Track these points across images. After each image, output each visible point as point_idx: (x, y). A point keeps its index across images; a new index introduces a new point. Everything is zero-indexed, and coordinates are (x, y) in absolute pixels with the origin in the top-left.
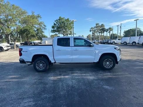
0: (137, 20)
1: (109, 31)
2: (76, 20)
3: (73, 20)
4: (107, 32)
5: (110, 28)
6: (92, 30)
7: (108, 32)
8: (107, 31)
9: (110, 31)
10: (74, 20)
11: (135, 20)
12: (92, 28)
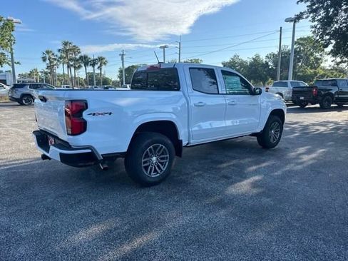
0: (165, 47)
1: (99, 64)
2: (19, 20)
3: (9, 18)
4: (93, 67)
5: (101, 59)
6: (47, 56)
7: (96, 66)
8: (93, 65)
9: (101, 65)
10: (11, 18)
11: (161, 47)
12: (48, 52)
